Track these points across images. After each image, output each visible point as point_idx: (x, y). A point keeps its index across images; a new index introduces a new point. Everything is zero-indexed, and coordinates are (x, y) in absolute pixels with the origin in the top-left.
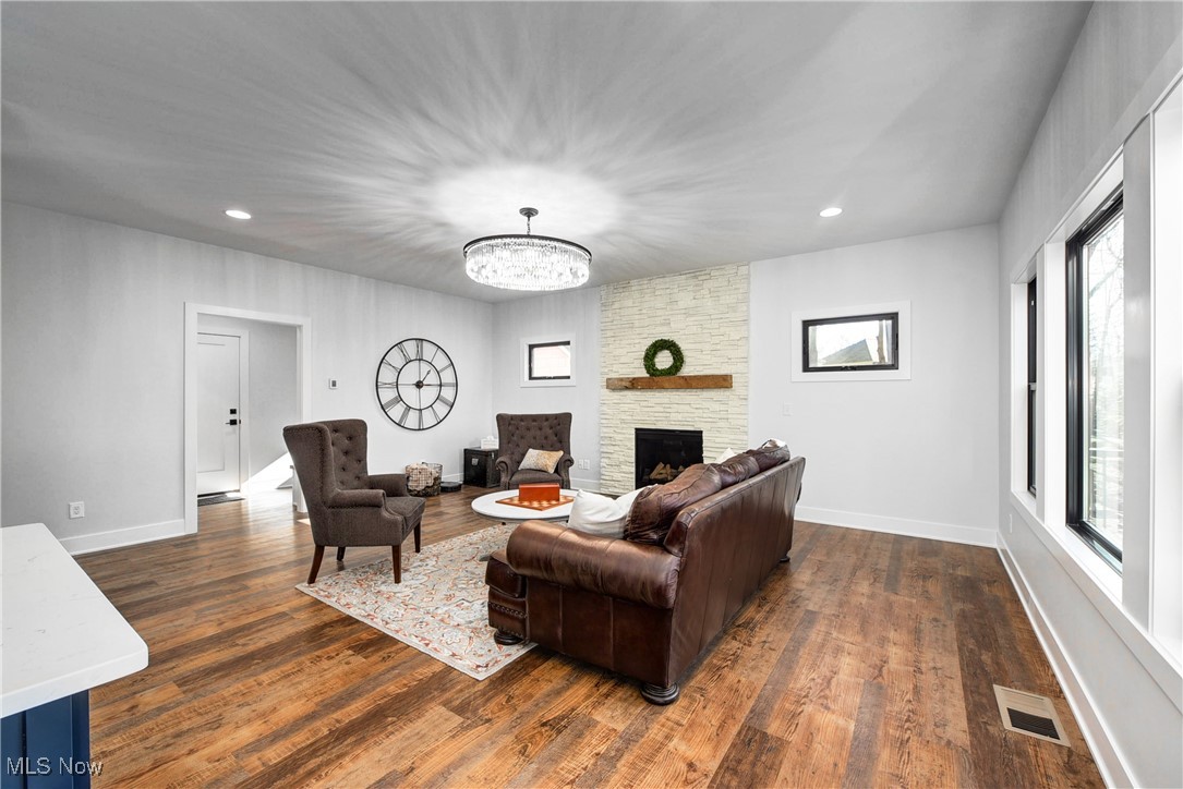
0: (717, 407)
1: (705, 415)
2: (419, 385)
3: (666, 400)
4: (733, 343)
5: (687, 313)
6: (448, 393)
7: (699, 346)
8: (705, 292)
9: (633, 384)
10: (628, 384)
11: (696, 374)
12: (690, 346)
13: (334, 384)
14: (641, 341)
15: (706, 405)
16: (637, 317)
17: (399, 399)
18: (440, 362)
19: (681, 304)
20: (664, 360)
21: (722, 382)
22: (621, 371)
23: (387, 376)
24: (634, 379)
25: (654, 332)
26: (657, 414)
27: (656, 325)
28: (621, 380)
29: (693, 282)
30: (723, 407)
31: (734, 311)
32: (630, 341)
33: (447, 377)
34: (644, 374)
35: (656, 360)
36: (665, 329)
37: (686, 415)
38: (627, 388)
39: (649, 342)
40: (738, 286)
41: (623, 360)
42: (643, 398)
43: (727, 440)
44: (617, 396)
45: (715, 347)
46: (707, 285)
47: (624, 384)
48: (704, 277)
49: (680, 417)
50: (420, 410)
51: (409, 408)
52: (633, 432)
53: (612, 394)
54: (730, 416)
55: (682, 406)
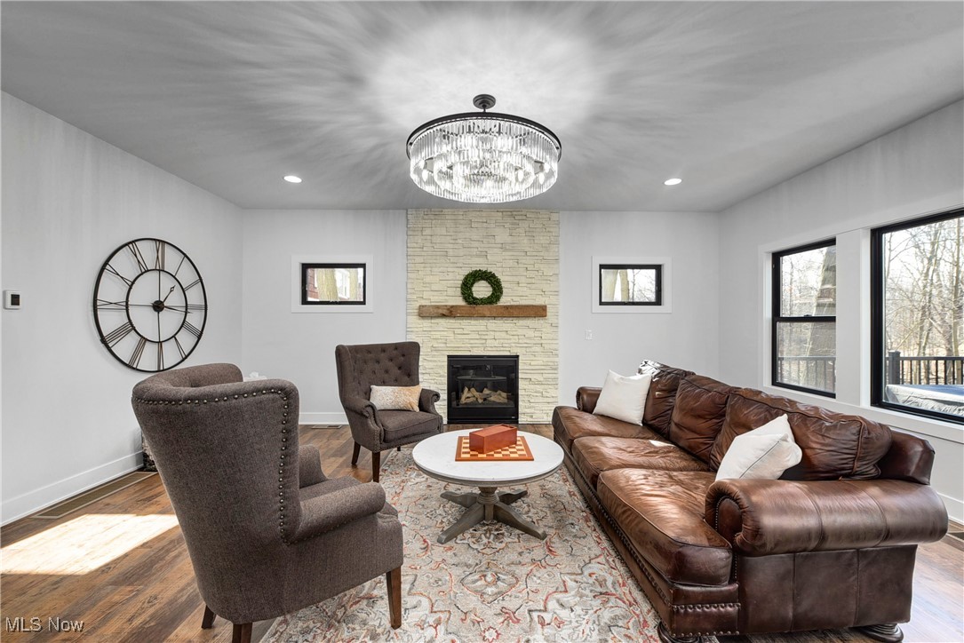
0: (531, 333)
1: (520, 341)
2: (158, 306)
3: (483, 328)
4: (545, 278)
5: (503, 247)
6: (195, 319)
7: (516, 279)
8: (522, 231)
9: (450, 313)
10: (445, 312)
11: (512, 303)
12: (506, 278)
13: (15, 300)
14: (456, 270)
15: (520, 332)
16: (451, 246)
17: (130, 327)
18: (186, 276)
19: (499, 239)
20: (482, 290)
21: (539, 312)
22: (433, 299)
23: (112, 290)
24: (452, 307)
25: (470, 262)
26: (472, 341)
27: (472, 256)
28: (438, 307)
29: (510, 220)
30: (537, 334)
31: (547, 251)
32: (441, 269)
33: (195, 297)
34: (460, 302)
35: (474, 289)
36: (481, 260)
37: (502, 341)
38: (443, 316)
39: (467, 271)
40: (551, 230)
41: (434, 287)
42: (457, 325)
43: (541, 363)
44: (426, 323)
45: (530, 280)
46: (524, 225)
47: (440, 311)
48: (520, 217)
49: (496, 343)
50: (160, 343)
51: (144, 340)
52: (446, 359)
53: (422, 321)
54: (543, 342)
55: (498, 334)
